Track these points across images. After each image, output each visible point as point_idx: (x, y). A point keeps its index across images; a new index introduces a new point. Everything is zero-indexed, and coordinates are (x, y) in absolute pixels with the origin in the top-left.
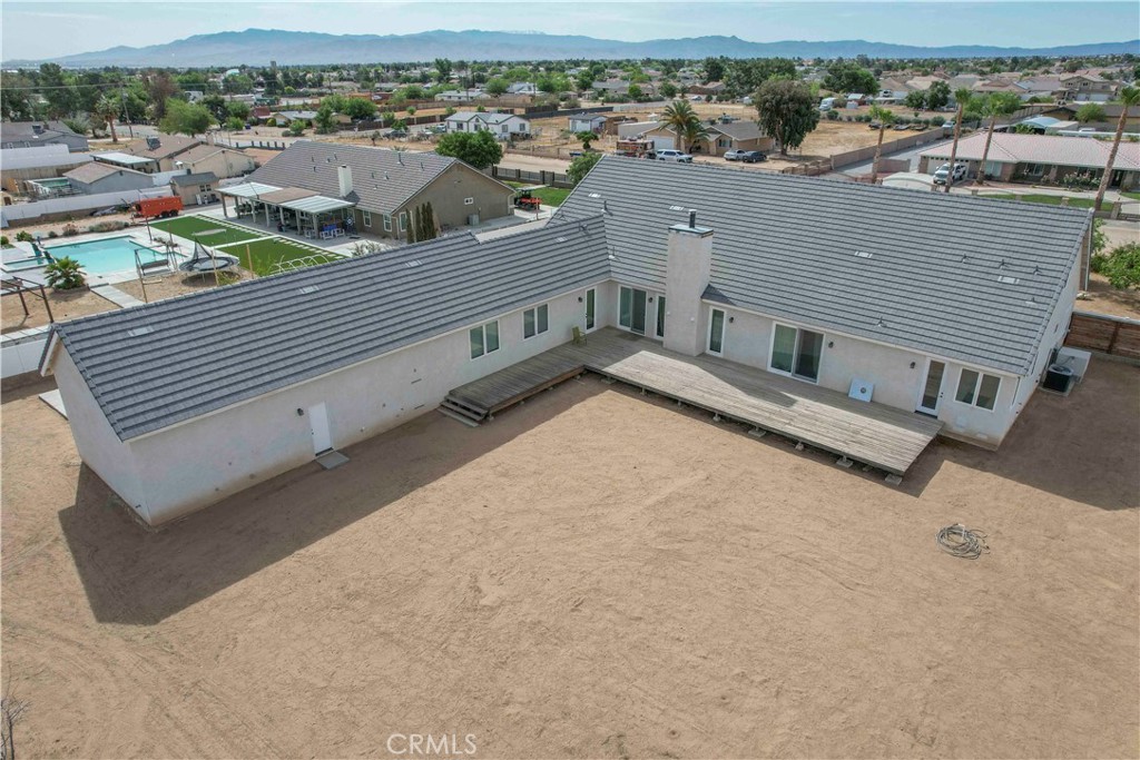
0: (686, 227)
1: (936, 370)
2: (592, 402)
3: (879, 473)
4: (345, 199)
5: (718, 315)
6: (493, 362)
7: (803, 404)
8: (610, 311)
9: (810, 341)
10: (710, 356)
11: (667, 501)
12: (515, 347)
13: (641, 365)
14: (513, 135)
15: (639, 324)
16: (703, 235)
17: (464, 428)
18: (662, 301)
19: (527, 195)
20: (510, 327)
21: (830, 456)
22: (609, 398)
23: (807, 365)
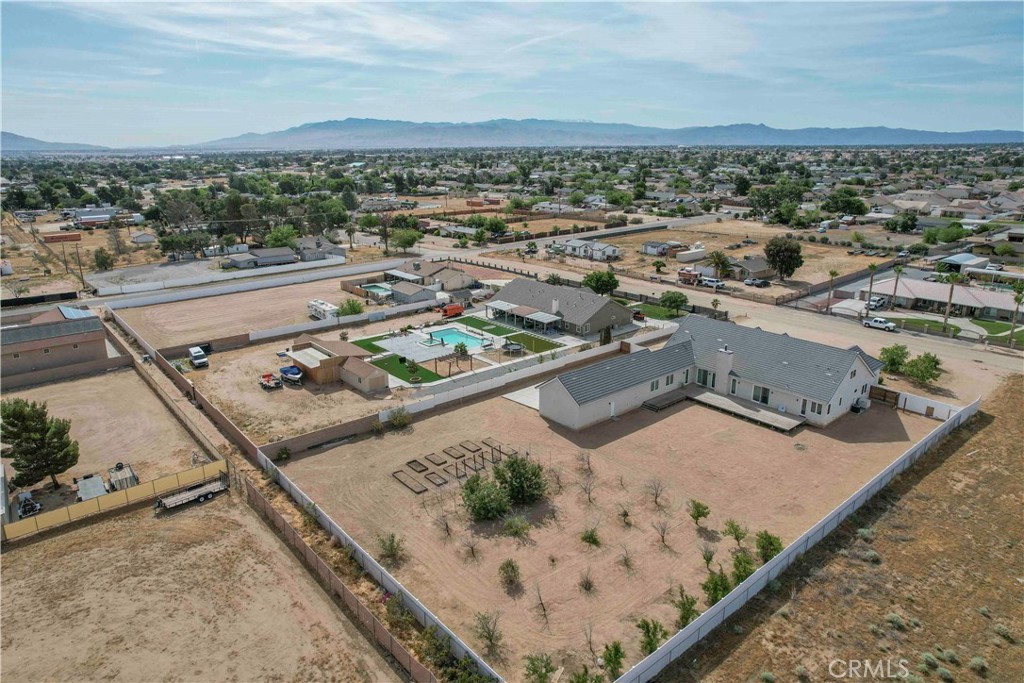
0: (723, 350)
1: (805, 401)
2: (691, 408)
3: (782, 431)
4: (556, 315)
5: (734, 381)
6: (657, 393)
7: (763, 412)
8: (694, 377)
9: (766, 391)
10: (731, 394)
11: (718, 434)
12: (664, 388)
13: (706, 397)
14: (609, 257)
15: (705, 382)
16: (730, 354)
17: (649, 413)
18: (714, 375)
20: (662, 381)
21: (768, 426)
22: (696, 407)
23: (765, 400)
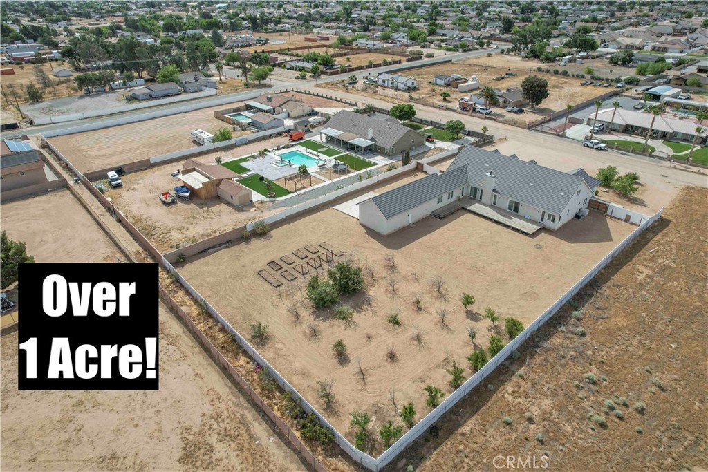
0: (489, 174)
1: (544, 213)
2: (464, 216)
3: (527, 234)
4: (371, 140)
5: (495, 196)
6: (441, 205)
7: (514, 219)
8: (468, 192)
9: (517, 204)
10: (493, 206)
11: (482, 237)
12: (446, 201)
13: (476, 207)
14: (409, 87)
15: (475, 196)
16: (494, 177)
17: (436, 220)
18: (482, 191)
19: (429, 137)
20: (445, 196)
21: (517, 230)
22: (469, 215)
23: (516, 210)
